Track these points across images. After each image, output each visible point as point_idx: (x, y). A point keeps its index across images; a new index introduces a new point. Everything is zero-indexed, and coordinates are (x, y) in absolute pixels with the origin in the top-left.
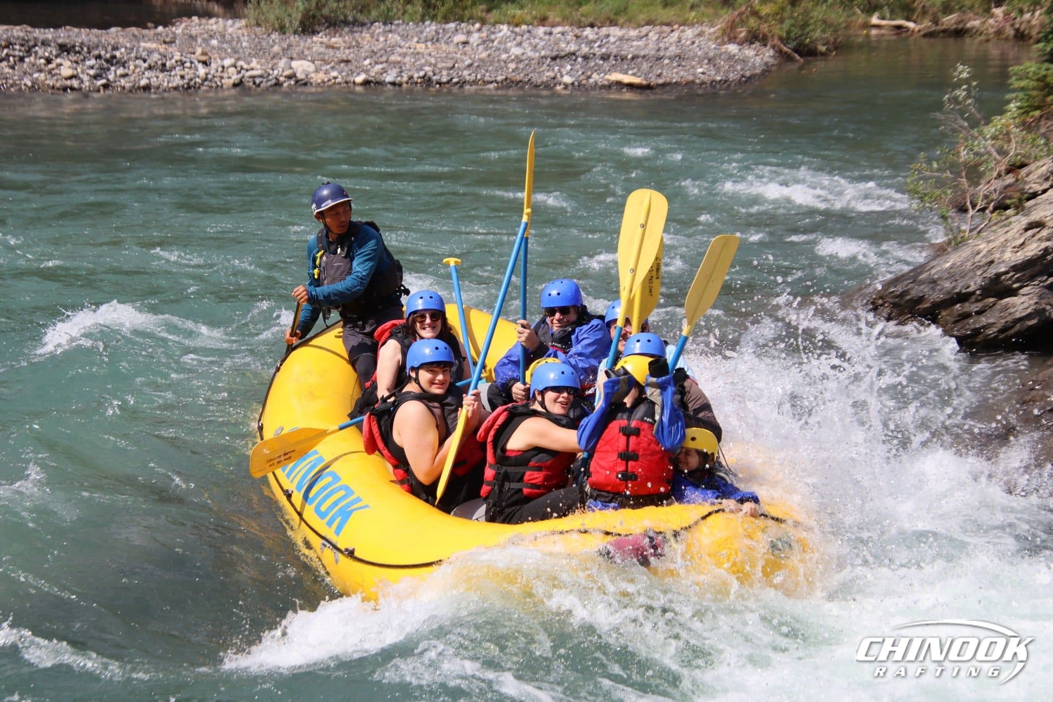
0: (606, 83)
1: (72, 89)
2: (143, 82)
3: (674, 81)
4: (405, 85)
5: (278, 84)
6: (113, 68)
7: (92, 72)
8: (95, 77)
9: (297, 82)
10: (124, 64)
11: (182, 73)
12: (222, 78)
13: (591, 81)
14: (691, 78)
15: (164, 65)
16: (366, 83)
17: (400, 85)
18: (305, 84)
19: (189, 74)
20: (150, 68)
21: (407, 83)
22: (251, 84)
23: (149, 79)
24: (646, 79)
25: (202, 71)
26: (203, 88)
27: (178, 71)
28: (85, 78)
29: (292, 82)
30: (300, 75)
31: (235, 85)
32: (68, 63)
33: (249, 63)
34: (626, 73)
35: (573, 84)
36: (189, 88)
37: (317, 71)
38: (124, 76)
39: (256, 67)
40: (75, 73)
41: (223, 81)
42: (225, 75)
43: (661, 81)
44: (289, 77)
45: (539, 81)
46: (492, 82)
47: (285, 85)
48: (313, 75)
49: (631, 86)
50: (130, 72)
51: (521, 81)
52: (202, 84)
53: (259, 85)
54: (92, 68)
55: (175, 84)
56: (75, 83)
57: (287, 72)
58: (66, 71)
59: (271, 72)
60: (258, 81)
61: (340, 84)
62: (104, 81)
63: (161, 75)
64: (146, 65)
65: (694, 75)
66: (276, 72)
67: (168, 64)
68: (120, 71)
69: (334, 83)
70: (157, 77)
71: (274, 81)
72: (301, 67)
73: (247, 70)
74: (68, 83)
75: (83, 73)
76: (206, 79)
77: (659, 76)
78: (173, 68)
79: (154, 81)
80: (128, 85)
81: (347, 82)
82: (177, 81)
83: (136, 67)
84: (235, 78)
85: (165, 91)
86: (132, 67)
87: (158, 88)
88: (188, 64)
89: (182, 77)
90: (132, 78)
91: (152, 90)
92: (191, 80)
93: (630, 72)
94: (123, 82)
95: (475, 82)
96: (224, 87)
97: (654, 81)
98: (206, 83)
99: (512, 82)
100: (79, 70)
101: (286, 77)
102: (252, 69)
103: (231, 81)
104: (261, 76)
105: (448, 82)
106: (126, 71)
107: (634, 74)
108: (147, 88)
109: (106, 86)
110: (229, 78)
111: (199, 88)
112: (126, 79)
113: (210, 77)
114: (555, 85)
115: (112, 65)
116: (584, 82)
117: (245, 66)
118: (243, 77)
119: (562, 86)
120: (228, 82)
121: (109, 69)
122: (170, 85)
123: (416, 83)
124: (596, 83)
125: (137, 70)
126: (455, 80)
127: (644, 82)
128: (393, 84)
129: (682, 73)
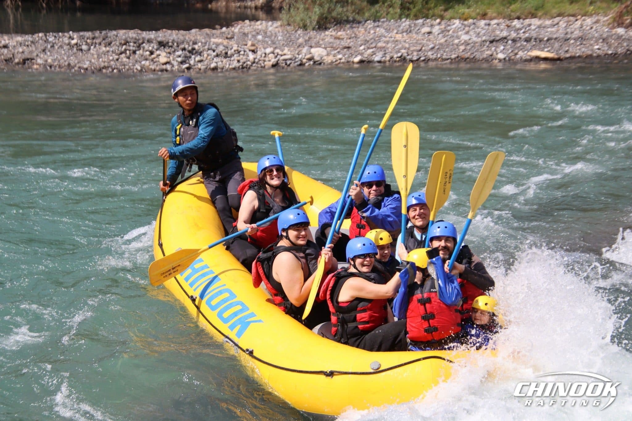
0: (528, 58)
1: (167, 70)
2: (213, 65)
3: (578, 55)
4: (387, 64)
5: (302, 64)
6: (193, 57)
7: (179, 59)
8: (182, 63)
9: (315, 62)
10: (200, 54)
11: (238, 58)
12: (264, 61)
13: (518, 56)
14: (590, 53)
15: (226, 53)
16: (361, 62)
17: (385, 62)
18: (320, 64)
19: (243, 58)
20: (217, 56)
21: (389, 61)
22: (284, 65)
23: (216, 63)
24: (557, 54)
25: (251, 56)
26: (252, 68)
27: (236, 57)
28: (175, 63)
29: (312, 63)
30: (317, 58)
31: (273, 66)
32: (163, 54)
33: (282, 51)
34: (543, 50)
35: (505, 59)
36: (244, 68)
37: (328, 55)
38: (201, 61)
39: (288, 53)
40: (169, 60)
41: (266, 63)
42: (267, 59)
43: (568, 55)
44: (310, 59)
45: (481, 58)
46: (448, 59)
47: (307, 64)
48: (325, 58)
49: (546, 59)
50: (204, 59)
51: (468, 58)
52: (252, 65)
53: (289, 65)
54: (180, 56)
55: (233, 66)
56: (168, 67)
57: (308, 56)
58: (163, 59)
59: (297, 56)
60: (288, 62)
61: (343, 63)
62: (187, 65)
63: (225, 60)
64: (215, 54)
65: (592, 50)
66: (300, 56)
67: (229, 53)
68: (198, 58)
69: (340, 63)
70: (222, 62)
71: (299, 63)
72: (318, 53)
73: (281, 56)
74: (164, 67)
75: (174, 60)
76: (254, 62)
77: (567, 51)
78: (232, 55)
79: (220, 65)
80: (203, 67)
81: (348, 62)
82: (235, 64)
83: (208, 55)
84: (273, 61)
85: (227, 70)
86: (205, 56)
87: (222, 69)
88: (242, 53)
89: (239, 61)
90: (206, 63)
91: (219, 70)
92: (244, 63)
93: (546, 50)
94: (200, 65)
95: (436, 59)
96: (266, 67)
97: (563, 55)
98: (254, 65)
99: (462, 59)
100: (171, 58)
101: (307, 59)
102: (285, 55)
103: (271, 63)
104: (291, 59)
105: (418, 60)
106: (202, 58)
107: (548, 51)
108: (215, 69)
109: (188, 68)
110: (269, 61)
111: (249, 68)
112: (202, 63)
113: (256, 60)
114: (492, 60)
115: (193, 54)
116: (513, 57)
117: (280, 53)
118: (279, 60)
119: (497, 61)
120: (268, 64)
121: (190, 57)
122: (231, 67)
123: (395, 61)
124: (521, 58)
125: (209, 57)
126: (422, 59)
127: (556, 57)
128: (379, 62)
129: (583, 49)
